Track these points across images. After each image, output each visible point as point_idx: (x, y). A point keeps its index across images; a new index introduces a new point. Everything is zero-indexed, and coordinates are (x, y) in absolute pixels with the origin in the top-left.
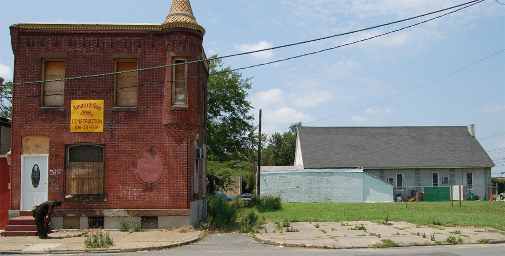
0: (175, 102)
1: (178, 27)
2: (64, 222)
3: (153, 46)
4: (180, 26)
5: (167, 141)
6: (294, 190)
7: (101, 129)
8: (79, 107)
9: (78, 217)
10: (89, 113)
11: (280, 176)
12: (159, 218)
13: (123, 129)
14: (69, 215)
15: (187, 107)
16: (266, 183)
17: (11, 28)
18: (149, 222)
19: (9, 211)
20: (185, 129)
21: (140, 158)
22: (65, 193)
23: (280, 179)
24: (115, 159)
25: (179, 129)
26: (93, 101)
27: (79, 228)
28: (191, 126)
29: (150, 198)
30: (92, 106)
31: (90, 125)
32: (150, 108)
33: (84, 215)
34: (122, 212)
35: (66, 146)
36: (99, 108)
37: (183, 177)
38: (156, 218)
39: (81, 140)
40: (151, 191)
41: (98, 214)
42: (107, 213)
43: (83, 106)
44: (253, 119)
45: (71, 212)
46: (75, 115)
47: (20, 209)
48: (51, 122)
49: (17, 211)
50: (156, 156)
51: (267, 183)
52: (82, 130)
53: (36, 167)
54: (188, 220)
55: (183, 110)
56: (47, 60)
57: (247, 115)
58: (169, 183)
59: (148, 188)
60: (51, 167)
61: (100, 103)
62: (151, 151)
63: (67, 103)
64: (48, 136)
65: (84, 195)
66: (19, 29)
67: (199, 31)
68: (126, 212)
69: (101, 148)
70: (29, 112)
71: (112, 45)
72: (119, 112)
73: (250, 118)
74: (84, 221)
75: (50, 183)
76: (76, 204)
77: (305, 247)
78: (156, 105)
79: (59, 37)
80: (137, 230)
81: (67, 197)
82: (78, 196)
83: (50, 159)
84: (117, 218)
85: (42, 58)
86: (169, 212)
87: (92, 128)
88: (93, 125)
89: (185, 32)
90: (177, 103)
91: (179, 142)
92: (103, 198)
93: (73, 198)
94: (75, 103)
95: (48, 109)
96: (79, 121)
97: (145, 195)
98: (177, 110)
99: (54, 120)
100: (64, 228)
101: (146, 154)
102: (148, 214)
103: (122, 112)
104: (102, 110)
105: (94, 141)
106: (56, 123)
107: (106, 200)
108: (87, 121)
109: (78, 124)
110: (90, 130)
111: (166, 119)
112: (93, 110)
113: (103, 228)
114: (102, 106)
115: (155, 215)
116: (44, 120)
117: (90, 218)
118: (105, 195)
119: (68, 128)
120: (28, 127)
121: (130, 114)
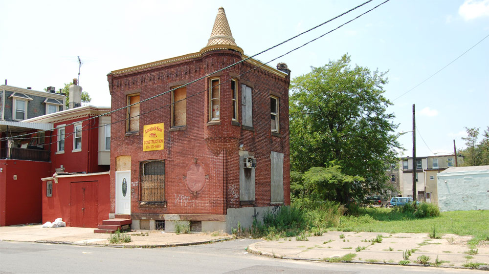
0: (213, 118)
1: (210, 51)
2: (140, 224)
3: (196, 71)
4: (213, 49)
5: (207, 154)
6: (484, 194)
7: (162, 148)
8: (148, 130)
9: (148, 220)
10: (154, 135)
11: (465, 179)
12: (202, 222)
13: (177, 147)
14: (143, 218)
15: (219, 121)
16: (448, 188)
17: (108, 75)
18: (196, 226)
19: (110, 214)
20: (219, 142)
21: (188, 170)
22: (141, 200)
23: (465, 182)
24: (172, 172)
25: (214, 142)
26: (156, 125)
27: (149, 229)
28: (224, 139)
29: (195, 204)
30: (157, 129)
31: (155, 145)
32: (195, 126)
33: (151, 219)
34: (176, 217)
35: (141, 163)
36: (161, 130)
37: (220, 186)
38: (200, 222)
39: (149, 157)
40: (196, 198)
41: (160, 218)
42: (167, 217)
43: (151, 129)
44: (394, 117)
45: (144, 216)
46: (146, 138)
47: (115, 213)
48: (132, 145)
49: (113, 215)
50: (200, 168)
51: (449, 186)
52: (150, 150)
53: (125, 181)
54: (223, 225)
55: (216, 125)
56: (131, 96)
57: (385, 113)
58: (209, 191)
59: (195, 196)
60: (132, 180)
61: (161, 126)
62: (196, 163)
63: (141, 129)
64: (130, 155)
65: (152, 202)
66: (112, 75)
67: (230, 49)
68: (179, 217)
69: (162, 163)
70: (120, 138)
71: (168, 76)
72: (173, 132)
73: (390, 116)
74: (152, 223)
75: (132, 193)
76: (147, 209)
77: (261, 254)
78: (199, 123)
79: (135, 77)
80: (186, 233)
81: (142, 203)
82: (149, 203)
83: (132, 174)
84: (173, 221)
85: (127, 95)
86: (209, 217)
87: (157, 147)
88: (157, 144)
89: (216, 54)
90: (213, 119)
91: (217, 154)
92: (164, 205)
93: (146, 204)
94: (146, 127)
95: (130, 135)
96: (148, 142)
97: (192, 202)
98: (211, 126)
99: (133, 143)
100: (140, 229)
101: (193, 166)
102: (194, 219)
103: (176, 131)
104: (163, 131)
105: (157, 157)
106: (135, 146)
107: (165, 206)
108: (153, 141)
109: (148, 145)
110: (155, 149)
111: (206, 134)
112: (157, 132)
113: (164, 230)
114: (163, 128)
115: (199, 220)
116: (128, 144)
117: (156, 221)
118: (166, 202)
119: (141, 148)
120: (119, 150)
121: (182, 132)
